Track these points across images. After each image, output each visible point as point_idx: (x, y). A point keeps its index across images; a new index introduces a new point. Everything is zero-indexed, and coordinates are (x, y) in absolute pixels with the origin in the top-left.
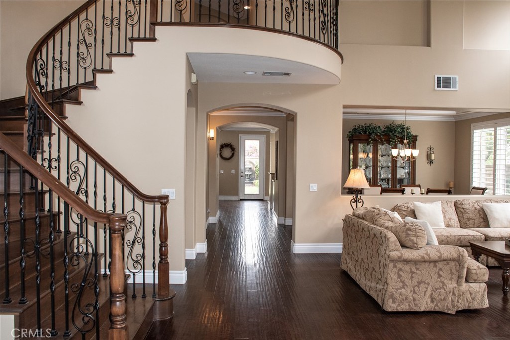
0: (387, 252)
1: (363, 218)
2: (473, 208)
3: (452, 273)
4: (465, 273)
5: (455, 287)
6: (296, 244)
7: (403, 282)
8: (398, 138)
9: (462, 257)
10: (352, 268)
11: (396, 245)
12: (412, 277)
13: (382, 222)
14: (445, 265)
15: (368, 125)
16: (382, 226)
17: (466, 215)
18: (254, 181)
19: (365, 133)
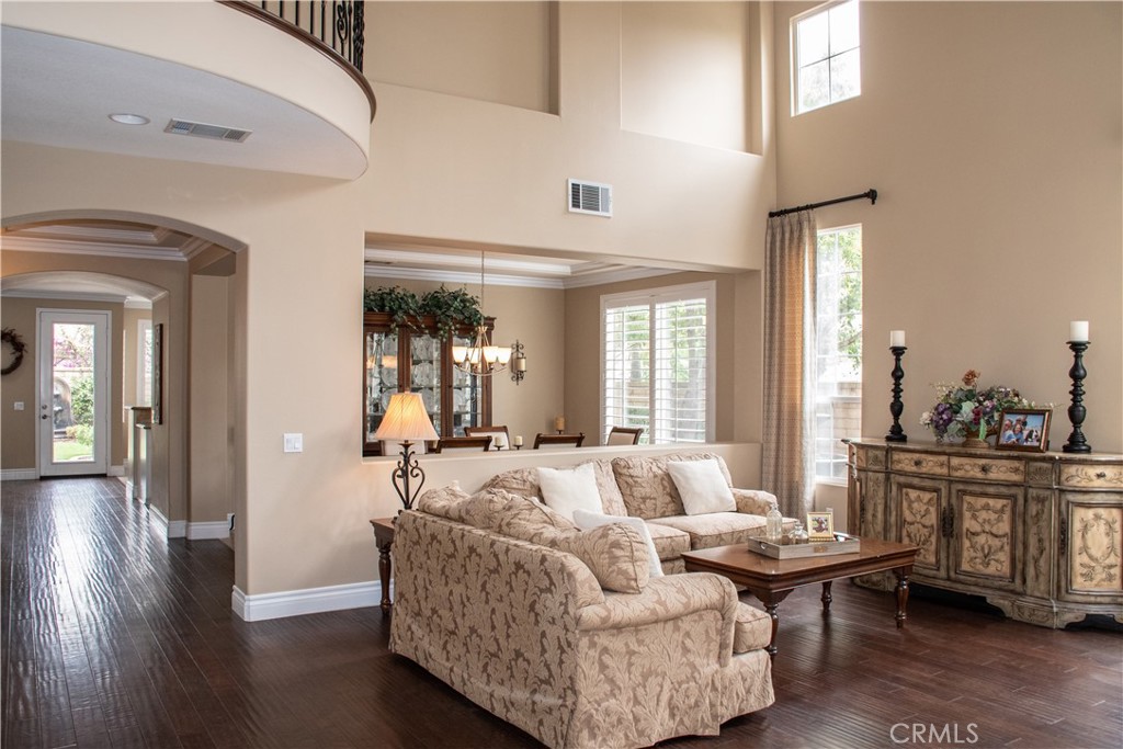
0: (571, 610)
1: (461, 520)
2: (651, 475)
3: (709, 640)
4: (733, 632)
5: (716, 672)
6: (251, 597)
7: (611, 681)
8: (456, 321)
9: (730, 597)
10: (435, 651)
11: (592, 589)
12: (630, 665)
13: (532, 528)
14: (695, 621)
15: (388, 291)
16: (535, 540)
17: (638, 492)
18: (68, 429)
19: (382, 308)
